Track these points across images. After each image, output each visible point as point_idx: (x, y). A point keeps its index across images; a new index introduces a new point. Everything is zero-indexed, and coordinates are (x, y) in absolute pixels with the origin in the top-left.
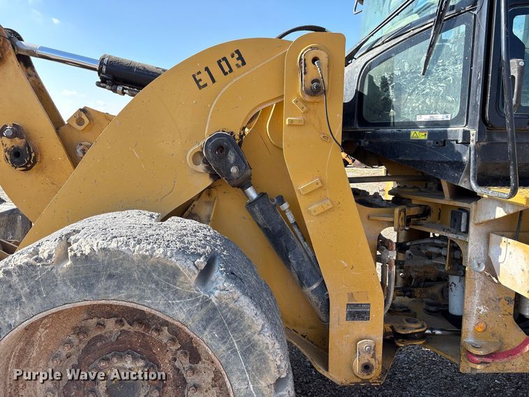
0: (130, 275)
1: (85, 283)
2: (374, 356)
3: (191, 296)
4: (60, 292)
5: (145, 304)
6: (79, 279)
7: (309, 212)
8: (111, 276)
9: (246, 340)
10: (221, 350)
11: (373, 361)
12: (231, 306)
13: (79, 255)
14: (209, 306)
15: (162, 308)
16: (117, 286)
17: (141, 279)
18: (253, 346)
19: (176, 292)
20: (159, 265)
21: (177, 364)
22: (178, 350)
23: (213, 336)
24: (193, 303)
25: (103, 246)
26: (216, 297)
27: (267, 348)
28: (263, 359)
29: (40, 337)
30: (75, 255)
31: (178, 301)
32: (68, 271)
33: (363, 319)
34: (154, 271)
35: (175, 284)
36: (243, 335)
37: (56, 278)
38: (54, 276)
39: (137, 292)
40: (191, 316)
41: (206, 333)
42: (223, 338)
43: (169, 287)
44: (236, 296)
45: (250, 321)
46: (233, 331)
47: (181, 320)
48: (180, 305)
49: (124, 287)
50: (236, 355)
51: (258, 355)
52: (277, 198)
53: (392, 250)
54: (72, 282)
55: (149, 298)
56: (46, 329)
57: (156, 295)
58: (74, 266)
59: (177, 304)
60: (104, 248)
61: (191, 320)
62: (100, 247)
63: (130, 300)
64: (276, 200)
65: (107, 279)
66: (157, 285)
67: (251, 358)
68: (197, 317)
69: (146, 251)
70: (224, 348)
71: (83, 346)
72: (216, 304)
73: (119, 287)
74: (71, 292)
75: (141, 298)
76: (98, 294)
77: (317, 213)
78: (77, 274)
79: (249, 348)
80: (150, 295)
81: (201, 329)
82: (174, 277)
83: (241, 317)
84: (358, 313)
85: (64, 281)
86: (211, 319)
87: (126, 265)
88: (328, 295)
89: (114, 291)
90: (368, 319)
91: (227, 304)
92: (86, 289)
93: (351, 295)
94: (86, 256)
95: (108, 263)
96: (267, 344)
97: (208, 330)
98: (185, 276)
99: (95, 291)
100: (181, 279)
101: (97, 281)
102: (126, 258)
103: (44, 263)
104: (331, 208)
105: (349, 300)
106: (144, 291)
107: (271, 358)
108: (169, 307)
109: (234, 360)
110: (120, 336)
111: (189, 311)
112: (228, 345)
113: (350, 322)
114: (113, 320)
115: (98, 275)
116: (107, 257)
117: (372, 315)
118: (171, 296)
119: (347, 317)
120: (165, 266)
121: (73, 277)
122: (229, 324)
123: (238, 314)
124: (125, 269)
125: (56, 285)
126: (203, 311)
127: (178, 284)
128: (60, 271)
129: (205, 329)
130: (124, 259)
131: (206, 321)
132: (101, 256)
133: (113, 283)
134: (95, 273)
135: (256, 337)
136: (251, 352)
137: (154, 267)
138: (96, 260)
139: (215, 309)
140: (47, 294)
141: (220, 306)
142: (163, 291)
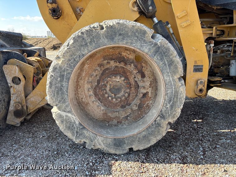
0: (127, 34)
1: (111, 37)
2: (204, 86)
3: (150, 42)
4: (101, 41)
5: (133, 46)
6: (108, 36)
7: (181, 26)
8: (120, 35)
9: (170, 60)
10: (160, 64)
11: (203, 88)
12: (165, 46)
13: (109, 26)
14: (157, 46)
15: (139, 47)
16: (122, 38)
17: (132, 35)
18: (173, 62)
19: (145, 41)
20: (139, 30)
21: (136, 79)
22: (137, 73)
23: (158, 59)
24: (151, 45)
25: (118, 22)
26: (160, 43)
27: (178, 63)
28: (176, 68)
29: (86, 68)
30: (107, 26)
31: (145, 45)
32: (104, 32)
33: (200, 71)
34: (136, 32)
35: (144, 37)
36: (169, 58)
37: (100, 35)
38: (99, 34)
39: (130, 41)
40: (150, 50)
41: (155, 57)
42: (162, 59)
43: (142, 39)
44: (167, 43)
45: (172, 52)
46: (166, 56)
47: (146, 52)
48: (146, 46)
49: (125, 39)
50: (166, 66)
51: (174, 66)
52: (166, 22)
53: (212, 43)
54: (106, 37)
55: (134, 43)
56: (88, 65)
57: (137, 42)
58: (107, 30)
59: (145, 46)
60: (118, 23)
61: (150, 52)
62: (116, 22)
63: (127, 44)
64: (166, 23)
65: (119, 36)
66: (138, 38)
67: (172, 67)
68: (152, 51)
69: (134, 24)
70: (161, 63)
71: (101, 72)
72: (160, 45)
73: (123, 39)
74: (106, 41)
75: (132, 43)
76: (115, 42)
77: (185, 26)
78: (107, 34)
79: (171, 63)
80: (135, 42)
81: (154, 55)
82: (144, 35)
83: (169, 51)
84: (198, 69)
85: (103, 36)
86: (157, 51)
87: (126, 29)
88: (186, 62)
89: (121, 40)
90: (202, 71)
91: (164, 45)
92: (111, 40)
93: (196, 62)
94: (111, 26)
95: (120, 29)
96: (178, 61)
97: (156, 56)
98: (148, 34)
99: (114, 41)
100: (147, 35)
101: (115, 36)
102: (126, 27)
103: (96, 29)
104: (190, 24)
105: (195, 64)
106: (132, 40)
107: (179, 67)
108: (142, 47)
109: (165, 68)
110: (115, 68)
111: (149, 49)
112: (163, 62)
113: (195, 73)
114: (113, 61)
115: (115, 34)
116: (119, 27)
117: (204, 70)
118: (143, 42)
119: (193, 71)
120: (141, 30)
121: (106, 35)
122: (164, 53)
123: (168, 49)
124: (126, 31)
125: (100, 38)
126: (155, 48)
127: (146, 37)
128: (102, 33)
129: (155, 56)
130: (125, 27)
131: (155, 52)
132: (117, 26)
133: (121, 37)
134: (115, 33)
135: (174, 58)
136: (172, 65)
137: (137, 30)
138: (115, 28)
139: (159, 47)
140: (97, 42)
141: (161, 46)
142: (140, 40)
